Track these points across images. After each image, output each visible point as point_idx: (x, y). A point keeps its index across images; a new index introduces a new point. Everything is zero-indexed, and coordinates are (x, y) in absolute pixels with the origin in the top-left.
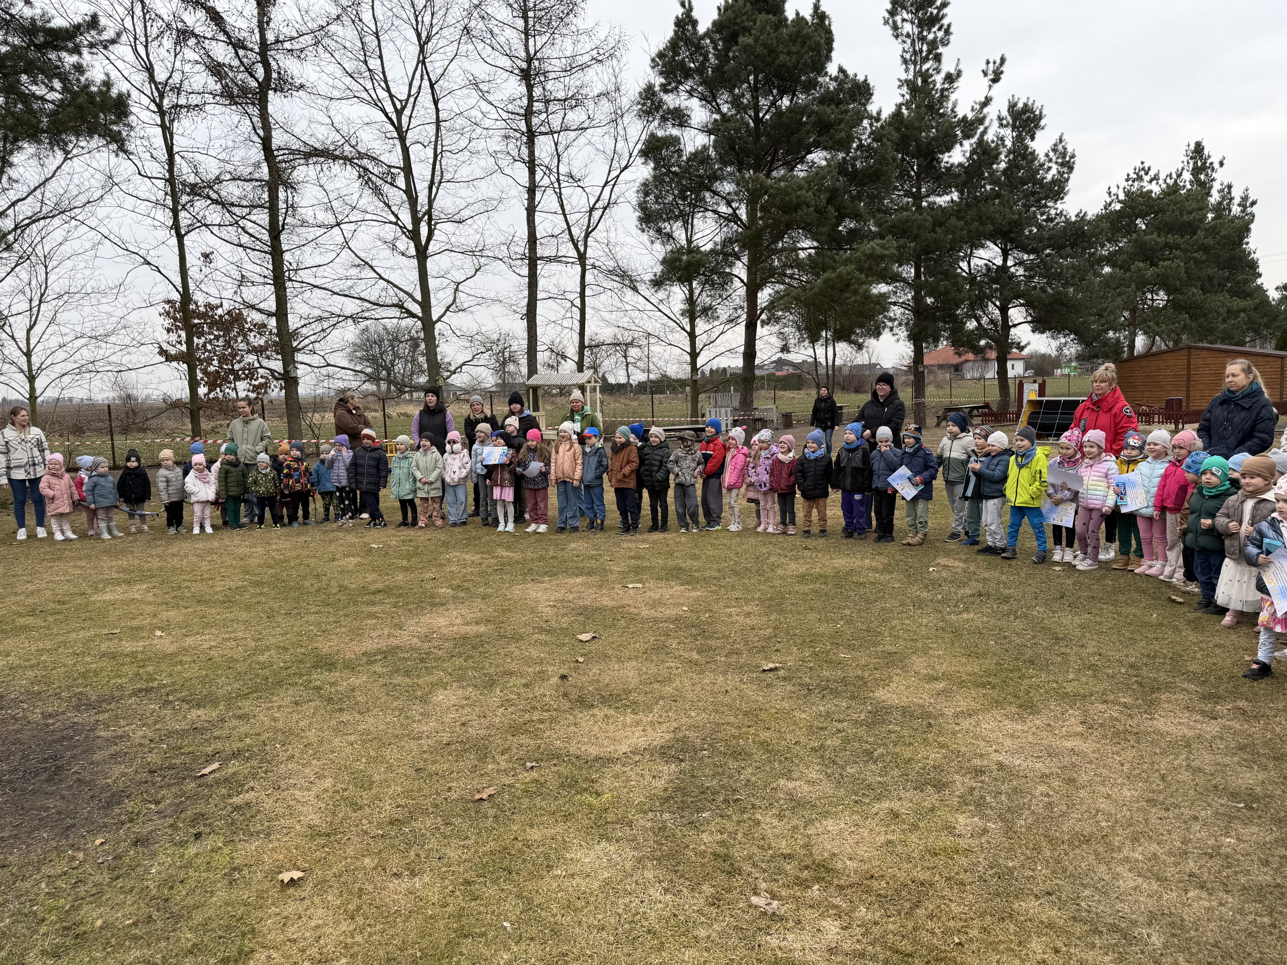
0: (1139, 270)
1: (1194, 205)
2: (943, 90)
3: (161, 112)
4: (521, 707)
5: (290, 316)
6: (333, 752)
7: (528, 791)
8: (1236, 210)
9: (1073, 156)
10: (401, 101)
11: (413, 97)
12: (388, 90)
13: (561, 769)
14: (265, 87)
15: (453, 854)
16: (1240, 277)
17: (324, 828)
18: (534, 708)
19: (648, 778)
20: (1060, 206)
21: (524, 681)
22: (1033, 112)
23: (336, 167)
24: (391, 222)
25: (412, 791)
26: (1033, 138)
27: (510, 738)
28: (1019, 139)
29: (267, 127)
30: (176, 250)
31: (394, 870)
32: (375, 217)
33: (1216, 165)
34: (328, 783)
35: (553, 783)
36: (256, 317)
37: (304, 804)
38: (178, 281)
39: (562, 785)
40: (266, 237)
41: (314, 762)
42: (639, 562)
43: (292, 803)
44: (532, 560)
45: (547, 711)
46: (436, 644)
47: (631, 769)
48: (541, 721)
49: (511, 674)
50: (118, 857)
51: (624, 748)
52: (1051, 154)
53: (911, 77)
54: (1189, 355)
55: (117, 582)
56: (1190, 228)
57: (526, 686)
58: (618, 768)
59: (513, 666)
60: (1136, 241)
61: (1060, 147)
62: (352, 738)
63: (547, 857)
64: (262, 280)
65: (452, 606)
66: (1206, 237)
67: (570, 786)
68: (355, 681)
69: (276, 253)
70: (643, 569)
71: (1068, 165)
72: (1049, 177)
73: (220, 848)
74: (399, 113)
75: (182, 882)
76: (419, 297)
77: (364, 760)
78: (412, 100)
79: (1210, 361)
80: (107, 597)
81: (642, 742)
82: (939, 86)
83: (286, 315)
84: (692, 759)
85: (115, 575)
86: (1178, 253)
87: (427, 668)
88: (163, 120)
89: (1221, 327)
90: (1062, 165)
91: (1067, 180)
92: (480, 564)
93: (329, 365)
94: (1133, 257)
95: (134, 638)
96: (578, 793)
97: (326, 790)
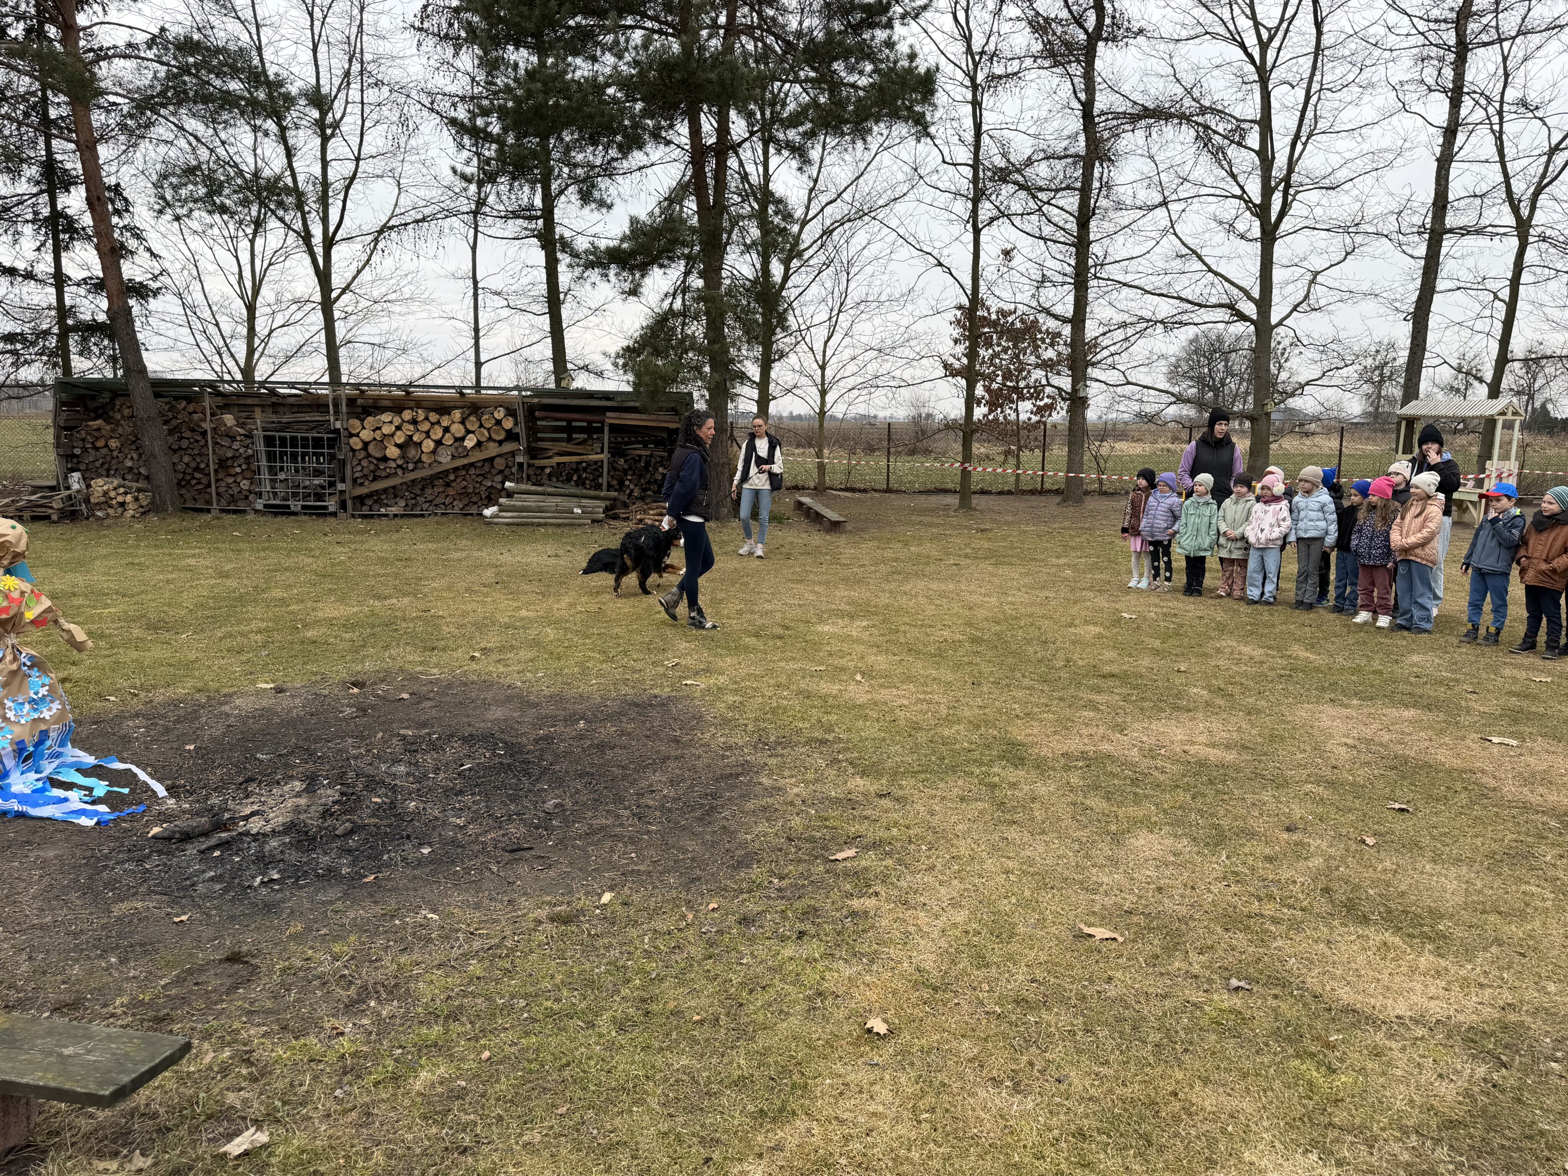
3: (975, 87)
4: (1251, 889)
5: (1088, 323)
6: (981, 876)
7: (1219, 1024)
10: (1269, 30)
11: (1286, 21)
12: (1254, 17)
13: (1283, 1006)
14: (1094, 38)
15: (1077, 1080)
17: (935, 977)
18: (1271, 897)
19: (1428, 1075)
21: (1268, 851)
23: (1169, 130)
24: (1234, 196)
25: (1057, 964)
27: (1219, 930)
29: (1090, 89)
30: (971, 247)
31: (995, 1073)
32: (1212, 191)
34: (960, 917)
35: (1263, 1024)
36: (1052, 324)
37: (925, 935)
38: (968, 283)
39: (1276, 1033)
40: (1073, 226)
41: (955, 882)
42: (1525, 704)
43: (912, 929)
44: (1342, 670)
45: (1290, 907)
46: (1160, 764)
47: (1403, 1049)
48: (1275, 921)
49: (1252, 834)
50: (720, 932)
51: (1402, 1009)
55: (841, 615)
57: (1269, 859)
58: (1380, 1038)
59: (1258, 824)
62: (1010, 864)
63: (1212, 1143)
64: (1060, 278)
65: (1200, 715)
67: (1288, 1039)
68: (1042, 789)
69: (1082, 244)
70: (1531, 717)
73: (815, 960)
74: (1264, 46)
75: (764, 988)
76: (1256, 294)
77: (1014, 900)
78: (1285, 25)
80: (826, 628)
81: (1437, 1009)
83: (1084, 321)
84: (1526, 1070)
85: (843, 606)
87: (1136, 794)
88: (974, 95)
92: (1262, 663)
93: (1128, 383)
95: (833, 680)
96: (1298, 1056)
97: (955, 925)
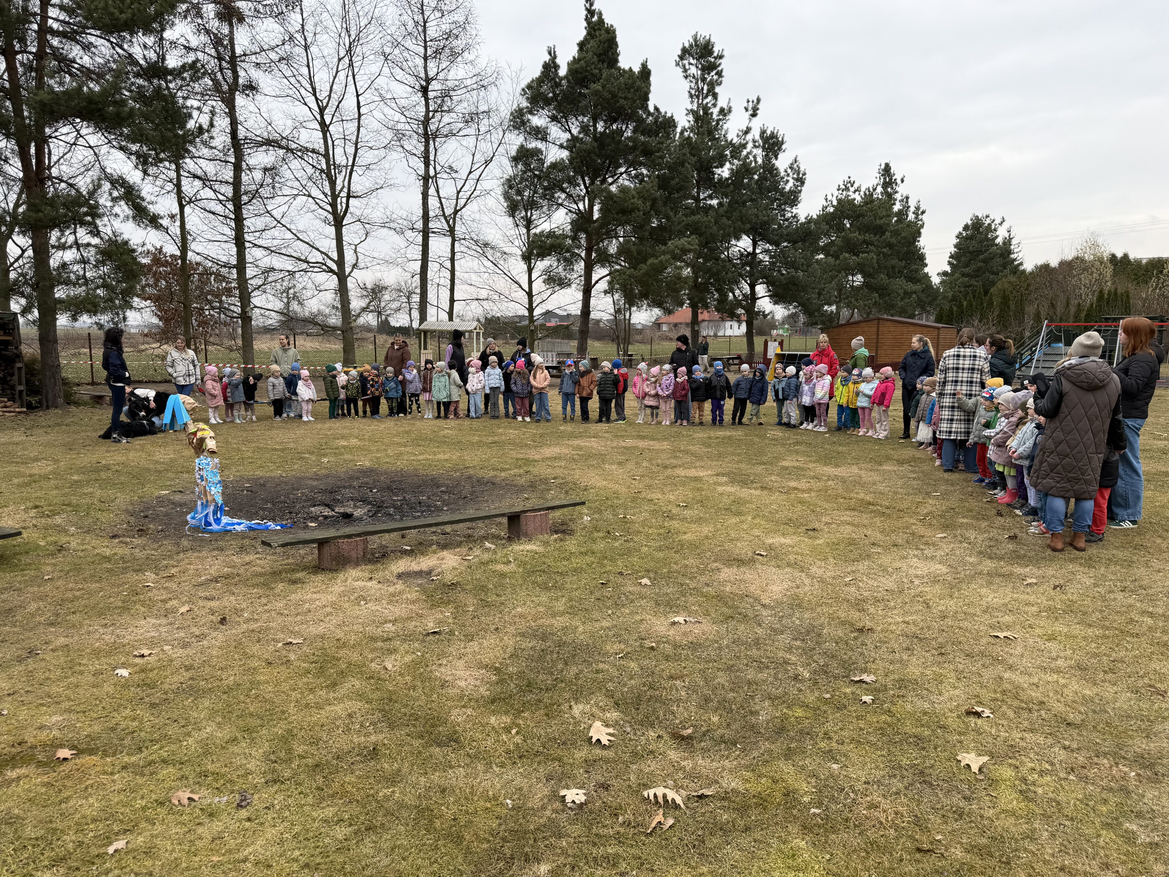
0: (846, 259)
1: (884, 213)
2: (718, 121)
5: (246, 268)
8: (911, 217)
9: (804, 174)
14: (233, 89)
16: (914, 267)
20: (794, 211)
22: (777, 138)
26: (776, 158)
28: (767, 158)
33: (899, 181)
52: (789, 171)
53: (695, 108)
54: (878, 324)
56: (880, 230)
60: (843, 237)
61: (795, 166)
64: (223, 238)
66: (891, 237)
69: (239, 219)
71: (801, 181)
72: (788, 188)
76: (336, 259)
79: (892, 329)
82: (715, 116)
83: (244, 267)
86: (872, 248)
89: (900, 304)
90: (797, 180)
91: (800, 191)
94: (841, 250)
